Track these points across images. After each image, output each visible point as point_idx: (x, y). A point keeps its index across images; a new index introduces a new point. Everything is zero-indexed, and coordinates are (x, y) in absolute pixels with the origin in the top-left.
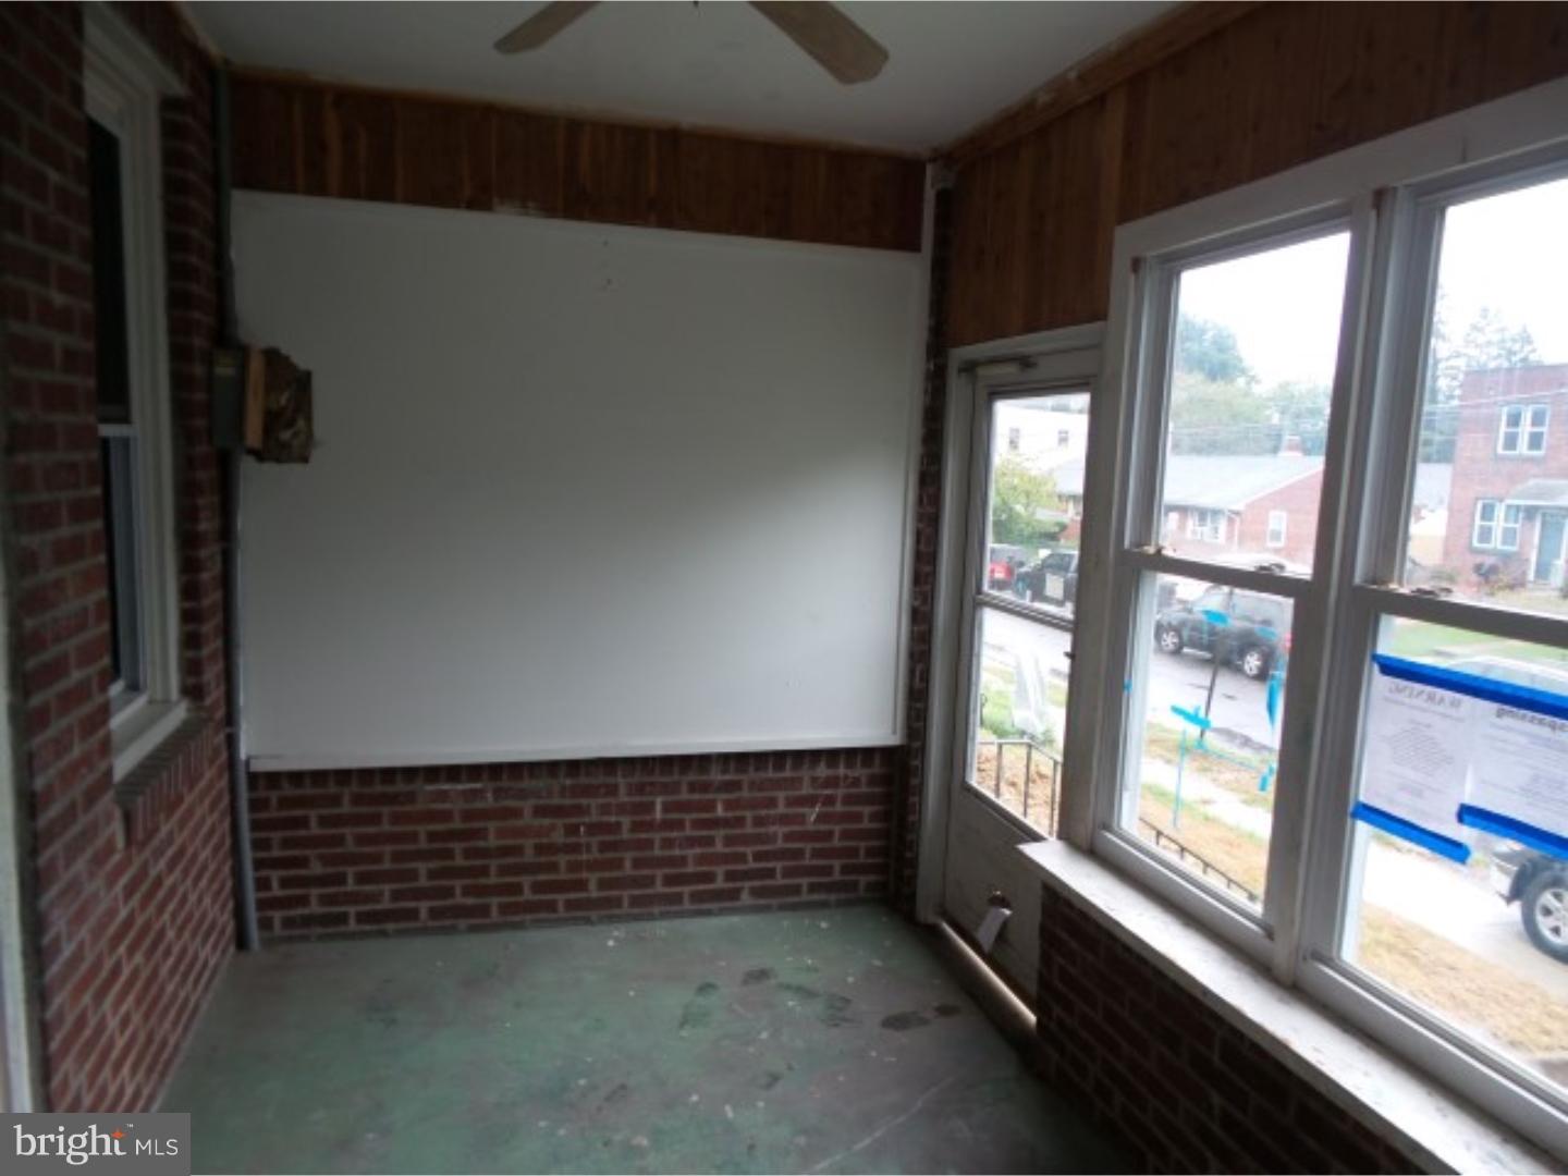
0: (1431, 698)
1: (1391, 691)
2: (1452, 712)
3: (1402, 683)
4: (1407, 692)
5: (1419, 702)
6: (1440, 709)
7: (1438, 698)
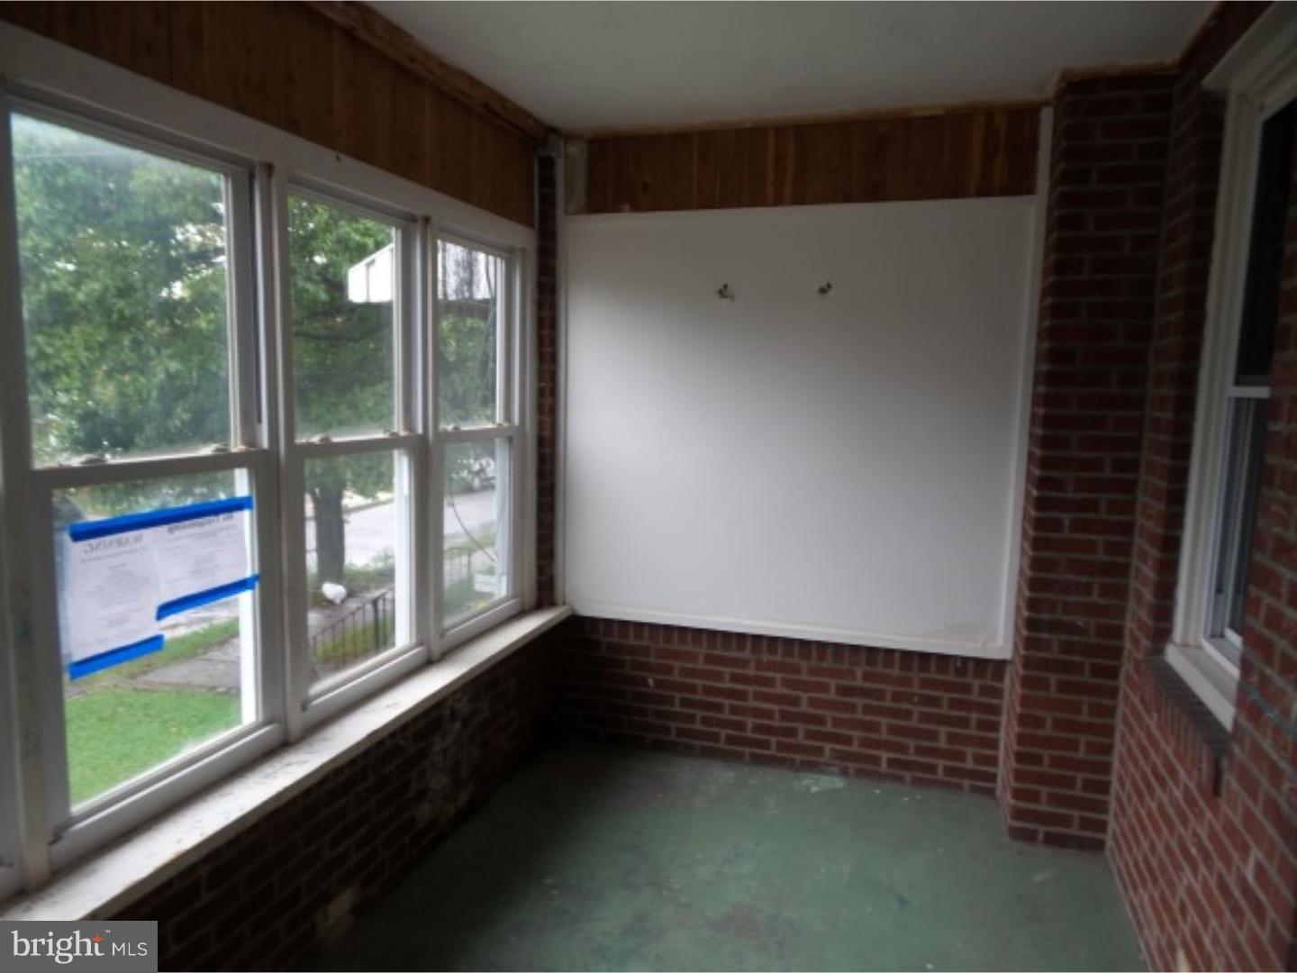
0: (120, 543)
1: (86, 552)
2: (138, 545)
3: (94, 542)
4: (102, 546)
5: (113, 550)
6: (127, 548)
7: (124, 540)
